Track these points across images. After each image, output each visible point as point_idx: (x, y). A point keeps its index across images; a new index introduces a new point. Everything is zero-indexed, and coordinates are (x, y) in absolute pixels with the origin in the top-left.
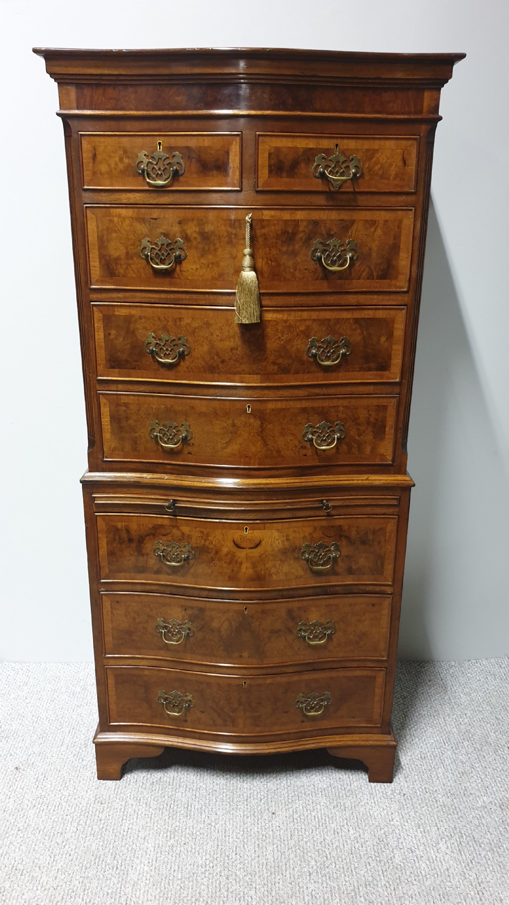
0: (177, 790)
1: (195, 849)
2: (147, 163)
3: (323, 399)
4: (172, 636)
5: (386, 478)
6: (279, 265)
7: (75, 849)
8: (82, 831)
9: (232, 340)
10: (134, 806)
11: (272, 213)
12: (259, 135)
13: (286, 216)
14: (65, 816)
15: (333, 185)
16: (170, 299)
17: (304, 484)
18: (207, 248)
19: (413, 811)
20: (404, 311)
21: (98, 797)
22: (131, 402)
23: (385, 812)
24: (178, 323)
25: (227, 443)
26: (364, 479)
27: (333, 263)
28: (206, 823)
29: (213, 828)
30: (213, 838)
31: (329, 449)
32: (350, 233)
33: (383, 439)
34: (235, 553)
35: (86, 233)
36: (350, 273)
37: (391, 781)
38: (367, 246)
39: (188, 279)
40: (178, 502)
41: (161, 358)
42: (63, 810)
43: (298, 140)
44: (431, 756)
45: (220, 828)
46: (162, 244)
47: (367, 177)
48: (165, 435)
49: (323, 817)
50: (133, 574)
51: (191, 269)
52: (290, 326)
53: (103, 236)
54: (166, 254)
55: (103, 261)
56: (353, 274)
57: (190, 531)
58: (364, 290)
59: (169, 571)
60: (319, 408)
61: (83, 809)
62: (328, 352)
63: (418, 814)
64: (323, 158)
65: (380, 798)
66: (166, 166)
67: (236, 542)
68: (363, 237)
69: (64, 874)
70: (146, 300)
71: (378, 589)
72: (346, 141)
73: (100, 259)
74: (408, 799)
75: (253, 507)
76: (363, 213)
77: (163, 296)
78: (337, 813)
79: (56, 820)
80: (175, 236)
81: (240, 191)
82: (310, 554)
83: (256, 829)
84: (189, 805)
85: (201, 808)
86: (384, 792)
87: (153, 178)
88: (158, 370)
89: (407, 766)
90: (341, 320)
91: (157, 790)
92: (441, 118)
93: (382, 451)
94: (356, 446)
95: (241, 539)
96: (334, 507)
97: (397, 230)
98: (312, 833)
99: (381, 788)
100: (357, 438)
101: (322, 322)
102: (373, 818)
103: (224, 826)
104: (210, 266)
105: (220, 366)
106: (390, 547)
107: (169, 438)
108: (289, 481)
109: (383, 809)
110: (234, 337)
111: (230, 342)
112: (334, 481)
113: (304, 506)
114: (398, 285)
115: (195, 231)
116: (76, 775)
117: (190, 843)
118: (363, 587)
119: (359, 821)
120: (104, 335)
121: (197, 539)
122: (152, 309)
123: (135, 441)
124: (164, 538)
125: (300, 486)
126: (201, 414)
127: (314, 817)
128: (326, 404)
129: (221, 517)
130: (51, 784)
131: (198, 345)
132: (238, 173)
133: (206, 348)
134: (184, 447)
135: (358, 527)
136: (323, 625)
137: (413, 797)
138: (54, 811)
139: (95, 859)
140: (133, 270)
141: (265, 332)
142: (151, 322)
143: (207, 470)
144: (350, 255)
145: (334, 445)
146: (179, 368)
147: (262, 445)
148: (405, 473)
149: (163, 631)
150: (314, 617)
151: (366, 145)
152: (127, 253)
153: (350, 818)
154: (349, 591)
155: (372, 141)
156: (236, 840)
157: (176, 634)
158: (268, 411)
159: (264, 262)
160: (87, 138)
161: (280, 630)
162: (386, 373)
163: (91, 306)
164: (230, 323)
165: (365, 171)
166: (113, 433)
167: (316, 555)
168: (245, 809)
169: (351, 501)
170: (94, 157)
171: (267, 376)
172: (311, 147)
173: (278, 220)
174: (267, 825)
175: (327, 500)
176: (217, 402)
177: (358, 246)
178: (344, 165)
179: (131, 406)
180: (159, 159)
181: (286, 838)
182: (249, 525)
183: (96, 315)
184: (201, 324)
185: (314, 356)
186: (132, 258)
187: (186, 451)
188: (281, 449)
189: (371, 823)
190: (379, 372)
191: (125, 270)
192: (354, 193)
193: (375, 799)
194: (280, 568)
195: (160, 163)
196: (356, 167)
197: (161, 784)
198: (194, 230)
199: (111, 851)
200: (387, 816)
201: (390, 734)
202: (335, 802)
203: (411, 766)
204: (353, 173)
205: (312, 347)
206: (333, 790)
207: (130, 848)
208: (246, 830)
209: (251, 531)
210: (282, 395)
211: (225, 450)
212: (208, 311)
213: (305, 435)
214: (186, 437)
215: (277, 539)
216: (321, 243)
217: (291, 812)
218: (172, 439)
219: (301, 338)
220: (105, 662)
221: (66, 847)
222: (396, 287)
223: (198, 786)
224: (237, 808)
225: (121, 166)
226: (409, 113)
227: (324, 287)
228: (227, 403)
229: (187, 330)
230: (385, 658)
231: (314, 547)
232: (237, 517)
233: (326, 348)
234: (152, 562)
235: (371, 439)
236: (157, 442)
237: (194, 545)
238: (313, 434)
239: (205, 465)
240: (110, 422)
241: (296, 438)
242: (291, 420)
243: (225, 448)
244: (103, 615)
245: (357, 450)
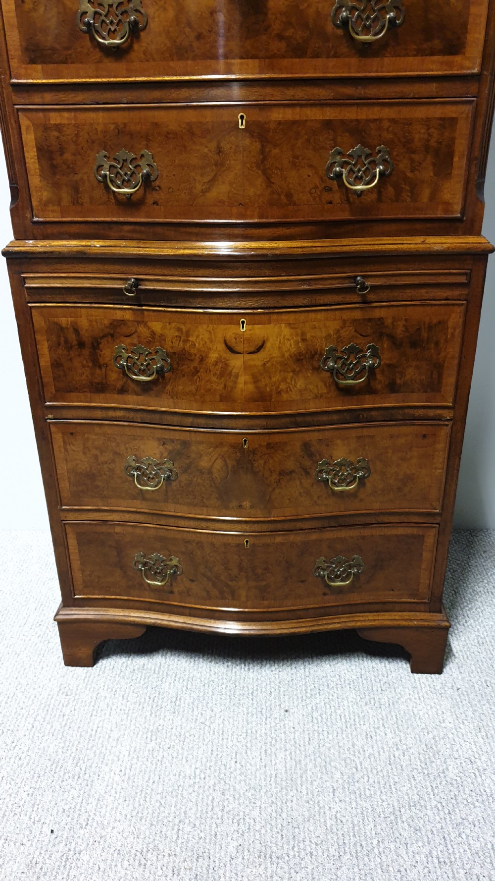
0: (164, 680)
1: (182, 754)
3: (357, 105)
4: (148, 479)
5: (452, 242)
7: (28, 751)
8: (39, 728)
10: (108, 699)
14: (19, 710)
17: (327, 249)
19: (471, 709)
21: (63, 686)
22: (66, 122)
23: (434, 710)
25: (209, 182)
26: (419, 242)
28: (198, 722)
29: (207, 728)
30: (207, 741)
31: (367, 191)
33: (448, 175)
34: (227, 360)
37: (440, 672)
40: (142, 282)
41: (103, 38)
42: (17, 702)
44: (491, 642)
45: (217, 728)
48: (119, 175)
49: (352, 716)
50: (89, 396)
57: (163, 328)
59: (138, 389)
60: (352, 121)
61: (43, 702)
62: (368, 18)
63: (477, 714)
65: (427, 693)
67: (229, 344)
69: (10, 784)
71: (431, 413)
74: (464, 695)
75: (252, 287)
78: (369, 711)
79: (8, 714)
82: (335, 362)
83: (263, 731)
84: (178, 699)
85: (193, 703)
86: (432, 686)
88: (100, 62)
89: (460, 653)
91: (138, 679)
93: (446, 196)
94: (407, 188)
95: (236, 339)
96: (374, 288)
98: (337, 736)
99: (428, 681)
100: (409, 174)
102: (417, 718)
103: (221, 725)
105: (196, 44)
106: (453, 350)
107: (124, 180)
108: (305, 245)
109: (431, 707)
112: (373, 244)
113: (328, 286)
116: (39, 660)
117: (176, 747)
118: (411, 411)
119: (399, 722)
120: (15, 3)
121: (174, 341)
123: (76, 189)
124: (128, 340)
125: (322, 251)
126: (169, 136)
127: (340, 716)
128: (364, 114)
129: (206, 305)
130: (7, 670)
131: (158, 10)
133: (171, 13)
134: (147, 193)
135: (406, 320)
136: (352, 464)
137: (469, 692)
138: (6, 703)
139: (52, 765)
143: (183, 229)
145: (374, 184)
146: (133, 55)
147: (264, 185)
148: (478, 231)
149: (136, 473)
150: (340, 454)
153: (387, 718)
154: (390, 416)
156: (237, 744)
157: (153, 477)
158: (272, 126)
161: (293, 472)
162: (458, 59)
166: (43, 175)
167: (344, 363)
168: (250, 705)
169: (398, 278)
171: (270, 58)
174: (278, 725)
175: (363, 277)
176: (193, 112)
179: (65, 129)
181: (302, 743)
182: (247, 317)
185: (345, 22)
187: (150, 199)
188: (293, 191)
189: (415, 725)
190: (447, 58)
193: (421, 695)
194: (293, 383)
197: (144, 672)
199: (73, 755)
200: (436, 716)
201: (440, 612)
202: (367, 697)
203: (466, 654)
205: (341, 7)
206: (364, 682)
207: (98, 752)
208: (249, 731)
209: (250, 326)
210: (293, 95)
211: (208, 195)
213: (330, 168)
214: (148, 175)
215: (288, 340)
217: (310, 709)
218: (129, 180)
220: (63, 515)
221: (17, 748)
223: (191, 675)
224: (239, 703)
228: (209, 112)
230: (438, 511)
231: (342, 352)
232: (229, 305)
233: (363, 11)
234: (113, 376)
235: (431, 177)
236: (107, 188)
237: (170, 350)
238: (343, 165)
239: (179, 220)
240: (38, 159)
241: (315, 173)
242: (308, 140)
243: (208, 190)
244: (54, 453)
245: (408, 196)
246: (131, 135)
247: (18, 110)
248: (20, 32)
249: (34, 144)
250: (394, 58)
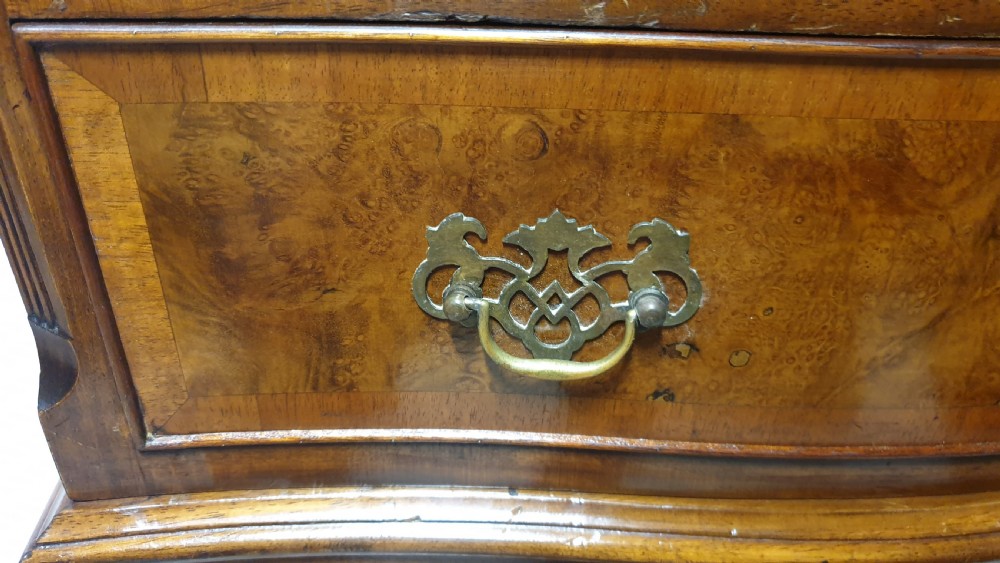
107: (546, 320)
179: (281, 125)
246: (602, 160)
247: (37, 47)
249: (133, 184)
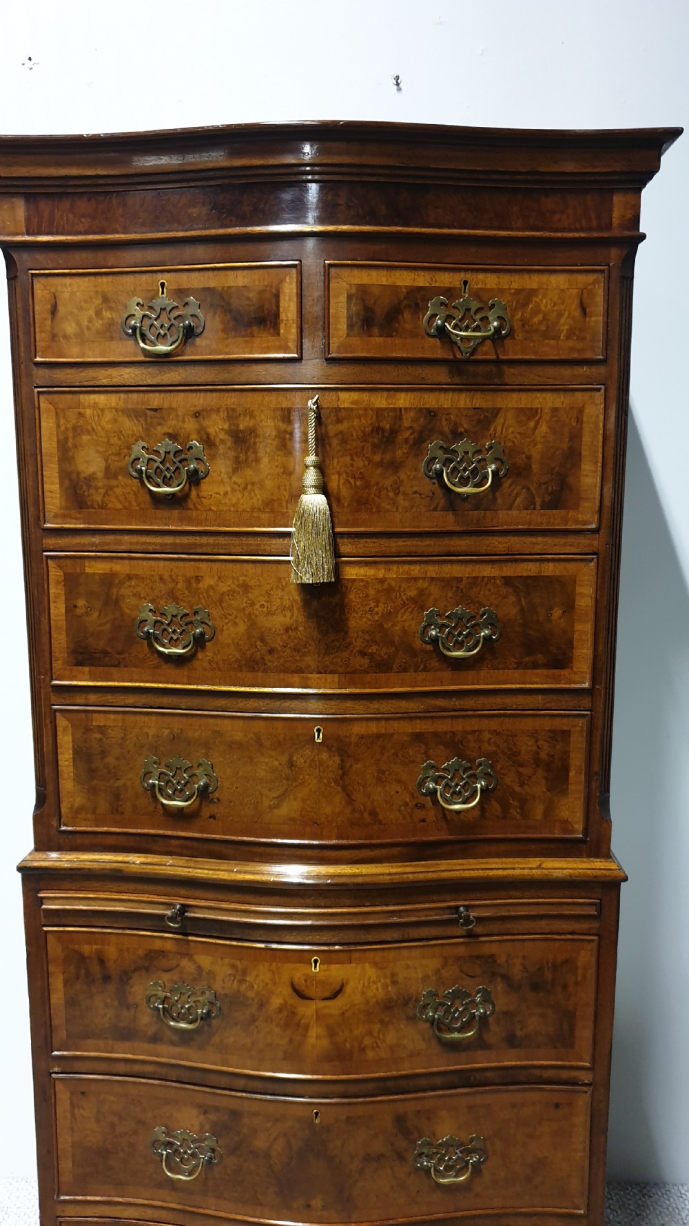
2: (141, 316)
3: (453, 717)
4: (181, 1161)
5: (575, 866)
6: (367, 485)
9: (288, 614)
11: (355, 396)
12: (330, 265)
13: (380, 401)
15: (459, 348)
16: (181, 545)
17: (421, 876)
18: (242, 457)
20: (592, 564)
22: (112, 724)
24: (194, 586)
25: (278, 797)
26: (534, 866)
27: (464, 482)
31: (468, 810)
32: (492, 431)
33: (564, 792)
34: (295, 1008)
35: (38, 435)
36: (495, 499)
38: (524, 453)
39: (210, 509)
40: (190, 909)
41: (163, 646)
43: (397, 273)
46: (165, 452)
47: (520, 336)
48: (170, 784)
50: (110, 1042)
51: (217, 493)
52: (390, 590)
53: (66, 439)
54: (172, 469)
55: (67, 483)
56: (499, 501)
57: (213, 964)
58: (520, 527)
59: (175, 1038)
60: (446, 733)
62: (460, 634)
64: (442, 304)
66: (173, 321)
67: (297, 987)
68: (515, 437)
70: (139, 548)
71: (564, 1075)
72: (481, 276)
73: (61, 478)
75: (328, 920)
76: (515, 396)
77: (169, 540)
80: (188, 437)
81: (299, 360)
82: (435, 1011)
87: (151, 342)
88: (157, 667)
90: (480, 579)
92: (643, 237)
93: (564, 813)
94: (515, 803)
95: (306, 981)
96: (480, 920)
97: (574, 424)
100: (518, 789)
101: (447, 583)
104: (249, 487)
105: (268, 658)
106: (587, 995)
107: (176, 789)
108: (394, 870)
110: (291, 608)
111: (285, 616)
112: (478, 869)
113: (424, 919)
114: (580, 519)
115: (223, 429)
118: (537, 1072)
120: (66, 607)
121: (226, 980)
122: (150, 562)
123: (116, 795)
124: (167, 976)
125: (416, 879)
126: (233, 746)
128: (459, 726)
129: (269, 939)
131: (227, 623)
132: (294, 330)
133: (242, 628)
134: (203, 804)
135: (524, 957)
136: (462, 1144)
140: (117, 497)
141: (346, 601)
142: (147, 585)
143: (243, 848)
144: (493, 466)
145: (475, 803)
146: (196, 663)
147: (344, 802)
148: (608, 855)
149: (165, 1152)
150: (446, 1129)
151: (517, 282)
152: (107, 468)
154: (510, 1078)
155: (526, 276)
157: (188, 1159)
158: (353, 739)
159: (342, 481)
160: (43, 280)
161: (382, 1156)
162: (565, 672)
163: (44, 559)
164: (284, 584)
165: (517, 326)
166: (77, 779)
167: (447, 1011)
169: (511, 908)
170: (54, 310)
171: (351, 675)
172: (422, 285)
173: (365, 409)
175: (467, 907)
176: (262, 723)
177: (507, 451)
178: (478, 316)
179: (109, 731)
180: (161, 309)
182: (321, 954)
183: (53, 573)
184: (233, 586)
185: (435, 641)
186: (115, 477)
187: (206, 812)
188: (378, 810)
190: (551, 671)
191: (104, 496)
192: (498, 362)
194: (381, 1036)
195: (164, 316)
196: (500, 318)
198: (220, 427)
204: (495, 328)
205: (430, 625)
209: (325, 966)
210: (378, 710)
211: (276, 812)
212: (245, 565)
213: (422, 783)
214: (206, 786)
215: (374, 982)
216: (441, 447)
218: (181, 790)
219: (410, 610)
220: (59, 1210)
222: (577, 522)
225: (98, 324)
226: (590, 229)
227: (449, 521)
228: (279, 724)
229: (209, 596)
230: (582, 1212)
231: (444, 997)
232: (299, 939)
233: (454, 628)
234: (145, 1019)
235: (544, 792)
236: (154, 797)
237: (220, 991)
238: (437, 780)
239: (240, 838)
240: (74, 761)
241: (405, 789)
242: (396, 755)
243: (277, 806)
244: (56, 1119)
245: (518, 813)
246: (188, 742)
247: (56, 710)
248: (68, 635)
249: (71, 745)
250: (492, 671)
